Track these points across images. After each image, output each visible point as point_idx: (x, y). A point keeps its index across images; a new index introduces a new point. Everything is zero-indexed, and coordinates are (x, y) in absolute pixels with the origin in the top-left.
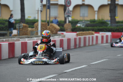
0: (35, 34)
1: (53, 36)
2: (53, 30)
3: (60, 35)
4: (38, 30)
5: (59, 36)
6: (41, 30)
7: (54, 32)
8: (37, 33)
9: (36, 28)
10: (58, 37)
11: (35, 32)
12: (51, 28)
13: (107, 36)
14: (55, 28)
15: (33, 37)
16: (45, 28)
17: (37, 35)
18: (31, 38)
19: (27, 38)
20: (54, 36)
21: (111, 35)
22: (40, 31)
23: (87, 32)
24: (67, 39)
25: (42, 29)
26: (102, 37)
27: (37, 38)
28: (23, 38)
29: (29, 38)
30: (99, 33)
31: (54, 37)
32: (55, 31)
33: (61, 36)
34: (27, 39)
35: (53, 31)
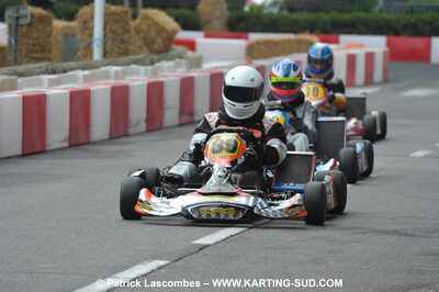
0: (79, 53)
1: (152, 63)
2: (153, 35)
3: (181, 58)
4: (91, 35)
5: (178, 60)
6: (105, 36)
7: (156, 47)
8: (89, 50)
9: (86, 28)
10: (171, 63)
11: (81, 45)
12: (144, 27)
13: (370, 57)
14: (161, 30)
15: (72, 70)
16: (120, 31)
17: (88, 62)
18: (65, 71)
19: (47, 72)
20: (158, 61)
21: (385, 53)
22: (101, 43)
23: (291, 36)
24: (208, 74)
25: (109, 35)
26: (351, 60)
27: (86, 72)
28: (31, 74)
29: (54, 72)
30: (336, 42)
31: (157, 65)
32: (159, 41)
33: (184, 61)
34: (46, 77)
35: (153, 42)
